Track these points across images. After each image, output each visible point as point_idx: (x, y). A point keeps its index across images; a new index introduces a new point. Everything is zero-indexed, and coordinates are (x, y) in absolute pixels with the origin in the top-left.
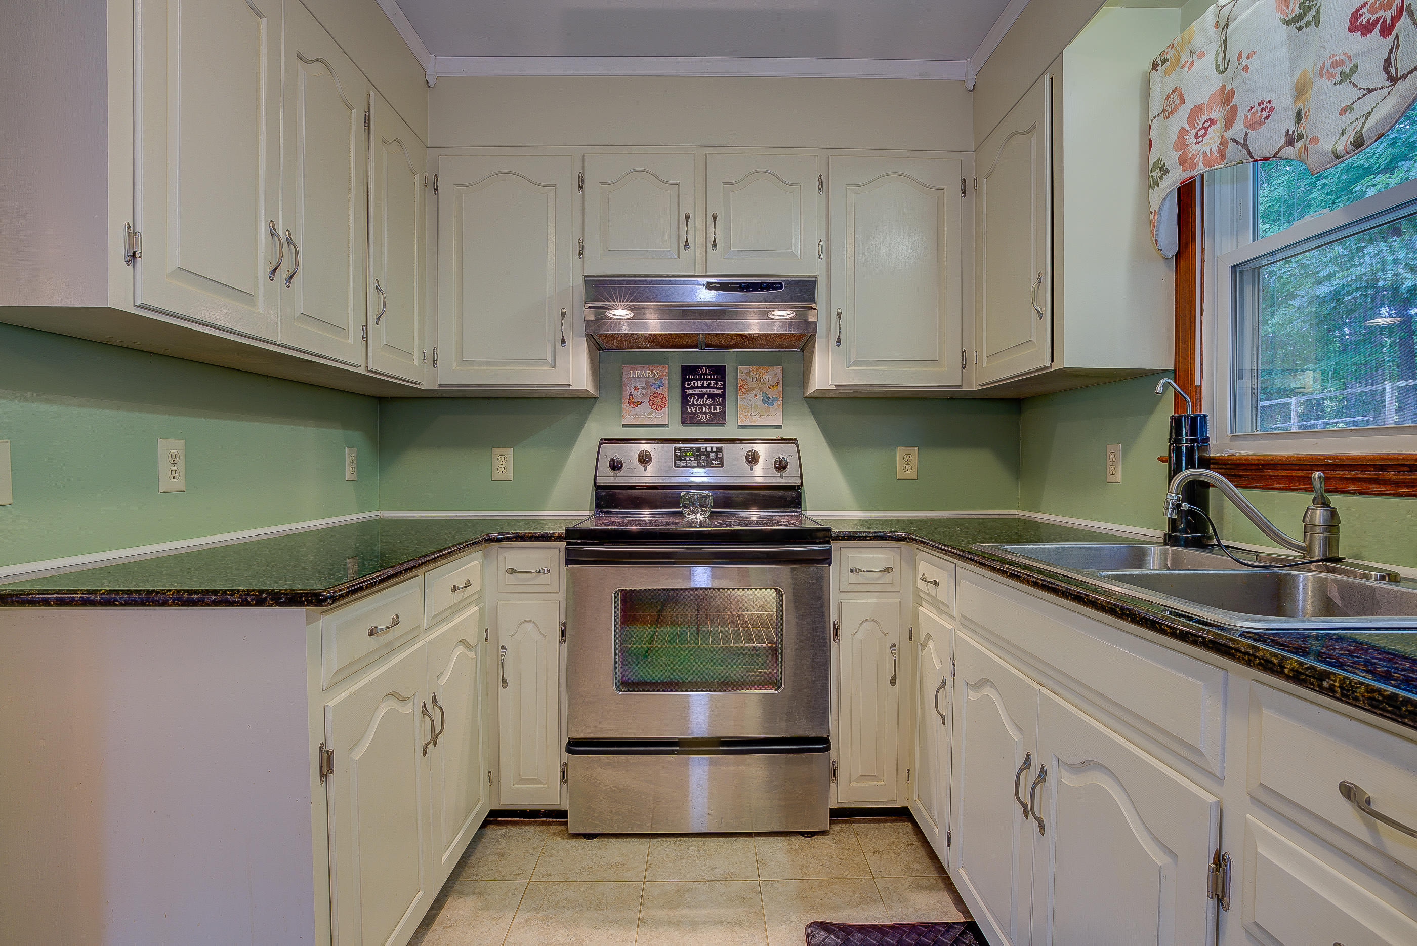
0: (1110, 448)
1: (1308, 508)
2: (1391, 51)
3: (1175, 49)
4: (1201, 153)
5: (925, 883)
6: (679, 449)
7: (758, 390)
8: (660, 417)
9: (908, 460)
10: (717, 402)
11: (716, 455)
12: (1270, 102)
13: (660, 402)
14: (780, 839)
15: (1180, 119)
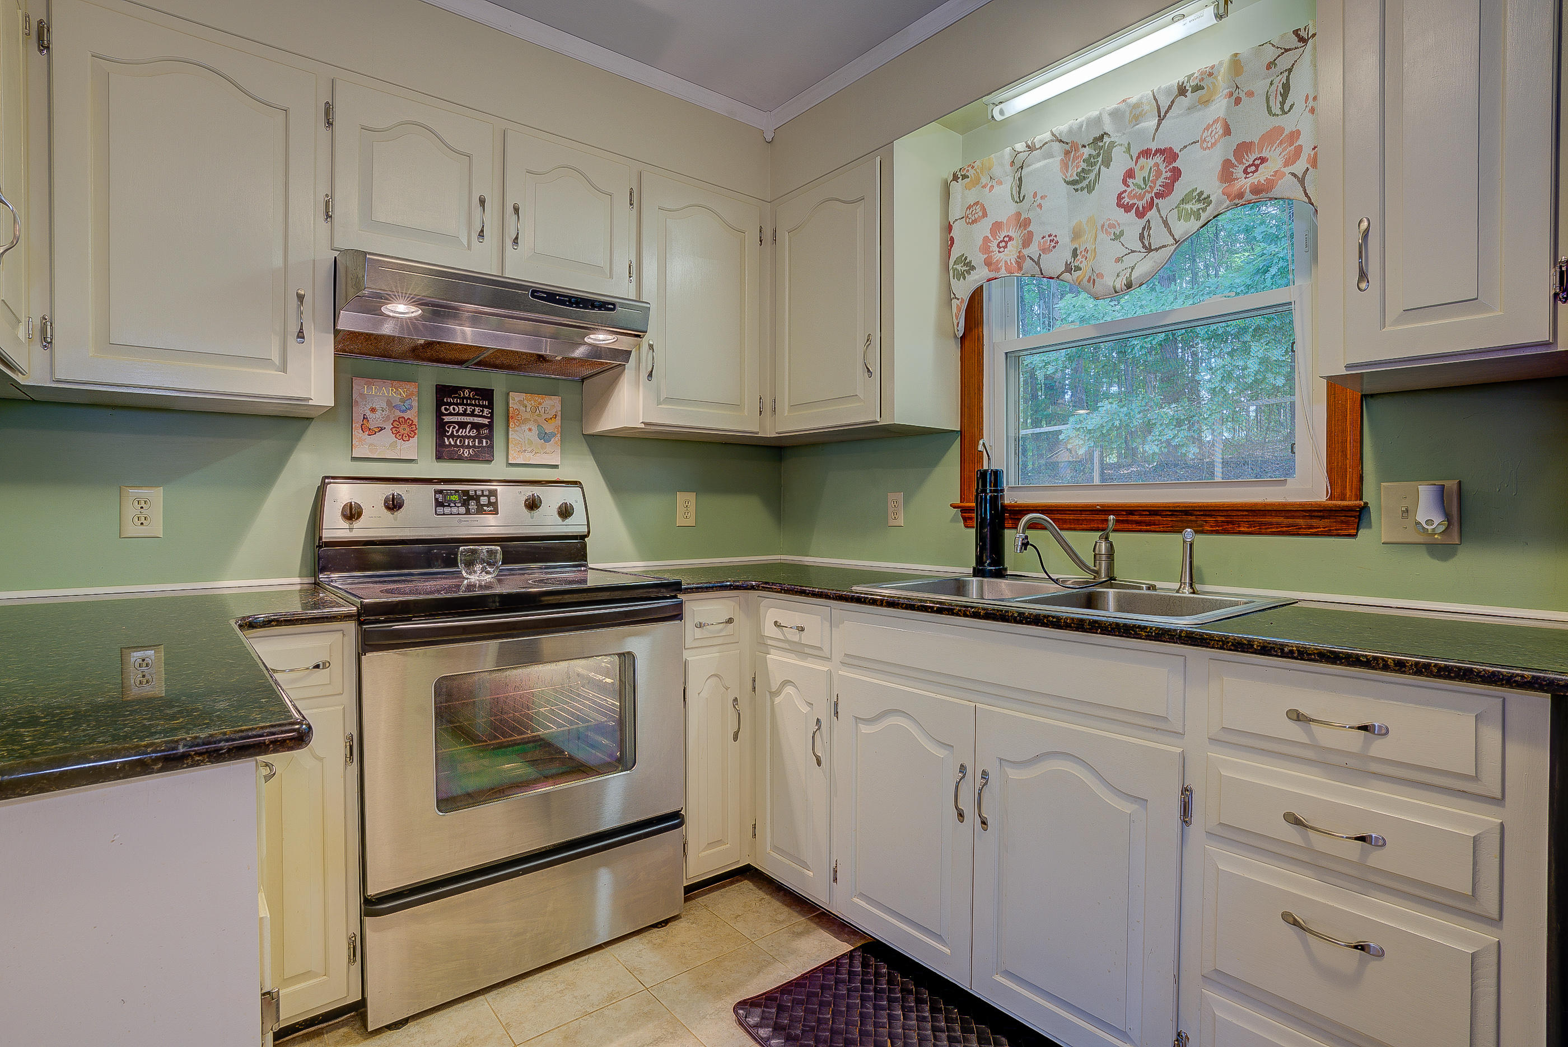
0: (891, 496)
1: (1096, 542)
2: (1144, 228)
3: (975, 170)
4: (1003, 260)
5: (799, 929)
6: (441, 492)
7: (532, 422)
8: (408, 449)
9: (687, 506)
10: (483, 434)
11: (489, 499)
12: (1056, 236)
13: (408, 429)
14: (635, 939)
15: (983, 228)
